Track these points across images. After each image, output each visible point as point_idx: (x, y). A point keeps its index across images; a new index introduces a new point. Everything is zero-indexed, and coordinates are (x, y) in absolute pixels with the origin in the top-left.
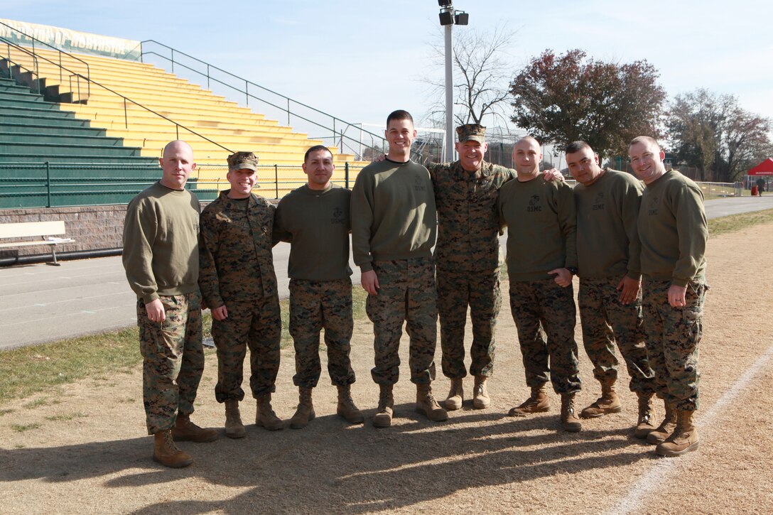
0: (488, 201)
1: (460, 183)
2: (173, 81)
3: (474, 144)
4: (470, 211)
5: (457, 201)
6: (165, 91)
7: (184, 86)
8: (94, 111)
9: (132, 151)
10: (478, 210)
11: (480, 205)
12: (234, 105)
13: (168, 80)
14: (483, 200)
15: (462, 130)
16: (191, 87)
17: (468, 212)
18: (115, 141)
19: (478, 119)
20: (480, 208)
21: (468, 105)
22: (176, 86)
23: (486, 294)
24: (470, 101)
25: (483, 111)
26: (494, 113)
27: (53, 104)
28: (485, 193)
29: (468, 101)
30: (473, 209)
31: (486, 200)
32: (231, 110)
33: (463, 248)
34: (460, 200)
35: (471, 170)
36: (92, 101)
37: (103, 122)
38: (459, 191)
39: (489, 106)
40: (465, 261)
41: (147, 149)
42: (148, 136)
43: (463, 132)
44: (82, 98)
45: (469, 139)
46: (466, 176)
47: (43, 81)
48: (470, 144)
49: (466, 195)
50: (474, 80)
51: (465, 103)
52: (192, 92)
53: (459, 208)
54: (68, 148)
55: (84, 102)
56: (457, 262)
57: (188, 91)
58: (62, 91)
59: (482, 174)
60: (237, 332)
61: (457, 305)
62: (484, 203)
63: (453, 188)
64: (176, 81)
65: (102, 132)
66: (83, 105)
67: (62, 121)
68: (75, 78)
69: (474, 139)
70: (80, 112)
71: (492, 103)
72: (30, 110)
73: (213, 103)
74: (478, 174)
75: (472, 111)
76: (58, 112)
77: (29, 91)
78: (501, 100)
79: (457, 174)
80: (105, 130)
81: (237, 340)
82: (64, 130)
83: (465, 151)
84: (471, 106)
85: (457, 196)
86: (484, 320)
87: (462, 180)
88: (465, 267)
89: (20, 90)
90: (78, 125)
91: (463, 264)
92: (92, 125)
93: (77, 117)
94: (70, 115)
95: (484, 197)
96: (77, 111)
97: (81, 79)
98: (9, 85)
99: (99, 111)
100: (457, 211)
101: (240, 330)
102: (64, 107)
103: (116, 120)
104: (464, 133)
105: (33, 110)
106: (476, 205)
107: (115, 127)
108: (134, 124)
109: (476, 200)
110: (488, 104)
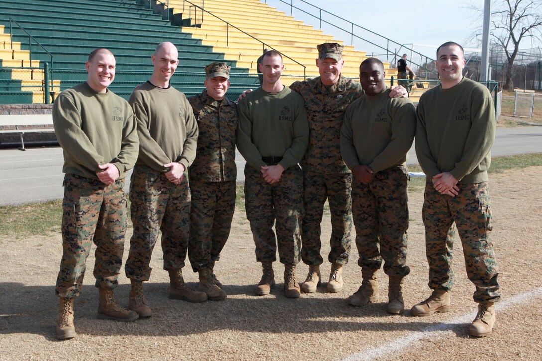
0: (341, 113)
1: (318, 96)
2: (265, 9)
3: (332, 61)
4: (323, 121)
5: (314, 111)
6: (258, 17)
7: (272, 13)
8: (205, 33)
9: (230, 63)
10: (331, 121)
11: (333, 116)
12: (310, 29)
13: (261, 9)
14: (335, 112)
15: (321, 48)
16: (278, 14)
17: (322, 122)
18: (218, 55)
19: (517, 41)
20: (332, 119)
21: (509, 29)
22: (266, 13)
23: (339, 192)
24: (510, 25)
25: (522, 34)
26: (531, 36)
27: (177, 28)
28: (339, 106)
29: (509, 25)
30: (327, 119)
31: (338, 112)
32: (307, 32)
33: (317, 153)
34: (317, 111)
35: (328, 84)
36: (205, 25)
37: (211, 41)
38: (316, 103)
39: (527, 30)
40: (319, 164)
41: (241, 62)
42: (242, 52)
43: (323, 49)
44: (198, 23)
45: (327, 57)
46: (324, 89)
47: (172, 10)
48: (328, 61)
49: (322, 107)
50: (516, 7)
51: (506, 27)
52: (279, 18)
53: (315, 118)
54: (185, 61)
55: (199, 26)
56: (313, 165)
57: (275, 17)
58: (184, 17)
59: (337, 89)
60: (205, 207)
61: (312, 200)
62: (336, 115)
63: (312, 100)
64: (268, 9)
65: (210, 49)
66: (198, 28)
67: (182, 40)
68: (193, 8)
69: (331, 57)
70: (196, 34)
71: (531, 27)
72: (161, 32)
73: (294, 27)
74: (334, 88)
75: (512, 34)
76: (180, 33)
77: (162, 18)
78: (539, 24)
79: (316, 88)
80: (212, 47)
81: (206, 214)
82: (183, 47)
83: (324, 67)
84: (511, 29)
85: (314, 108)
86: (338, 216)
87: (320, 93)
88: (318, 169)
89: (155, 17)
90: (193, 43)
91: (317, 167)
92: (203, 44)
93: (193, 37)
94: (188, 35)
95: (337, 109)
96: (193, 33)
97: (197, 9)
98: (148, 14)
99: (209, 33)
100: (314, 121)
101: (207, 206)
102: (185, 30)
103: (220, 39)
104: (324, 51)
105: (163, 32)
106: (330, 116)
107: (219, 45)
108: (233, 43)
109: (329, 112)
110: (527, 28)
